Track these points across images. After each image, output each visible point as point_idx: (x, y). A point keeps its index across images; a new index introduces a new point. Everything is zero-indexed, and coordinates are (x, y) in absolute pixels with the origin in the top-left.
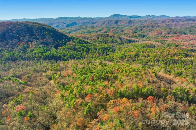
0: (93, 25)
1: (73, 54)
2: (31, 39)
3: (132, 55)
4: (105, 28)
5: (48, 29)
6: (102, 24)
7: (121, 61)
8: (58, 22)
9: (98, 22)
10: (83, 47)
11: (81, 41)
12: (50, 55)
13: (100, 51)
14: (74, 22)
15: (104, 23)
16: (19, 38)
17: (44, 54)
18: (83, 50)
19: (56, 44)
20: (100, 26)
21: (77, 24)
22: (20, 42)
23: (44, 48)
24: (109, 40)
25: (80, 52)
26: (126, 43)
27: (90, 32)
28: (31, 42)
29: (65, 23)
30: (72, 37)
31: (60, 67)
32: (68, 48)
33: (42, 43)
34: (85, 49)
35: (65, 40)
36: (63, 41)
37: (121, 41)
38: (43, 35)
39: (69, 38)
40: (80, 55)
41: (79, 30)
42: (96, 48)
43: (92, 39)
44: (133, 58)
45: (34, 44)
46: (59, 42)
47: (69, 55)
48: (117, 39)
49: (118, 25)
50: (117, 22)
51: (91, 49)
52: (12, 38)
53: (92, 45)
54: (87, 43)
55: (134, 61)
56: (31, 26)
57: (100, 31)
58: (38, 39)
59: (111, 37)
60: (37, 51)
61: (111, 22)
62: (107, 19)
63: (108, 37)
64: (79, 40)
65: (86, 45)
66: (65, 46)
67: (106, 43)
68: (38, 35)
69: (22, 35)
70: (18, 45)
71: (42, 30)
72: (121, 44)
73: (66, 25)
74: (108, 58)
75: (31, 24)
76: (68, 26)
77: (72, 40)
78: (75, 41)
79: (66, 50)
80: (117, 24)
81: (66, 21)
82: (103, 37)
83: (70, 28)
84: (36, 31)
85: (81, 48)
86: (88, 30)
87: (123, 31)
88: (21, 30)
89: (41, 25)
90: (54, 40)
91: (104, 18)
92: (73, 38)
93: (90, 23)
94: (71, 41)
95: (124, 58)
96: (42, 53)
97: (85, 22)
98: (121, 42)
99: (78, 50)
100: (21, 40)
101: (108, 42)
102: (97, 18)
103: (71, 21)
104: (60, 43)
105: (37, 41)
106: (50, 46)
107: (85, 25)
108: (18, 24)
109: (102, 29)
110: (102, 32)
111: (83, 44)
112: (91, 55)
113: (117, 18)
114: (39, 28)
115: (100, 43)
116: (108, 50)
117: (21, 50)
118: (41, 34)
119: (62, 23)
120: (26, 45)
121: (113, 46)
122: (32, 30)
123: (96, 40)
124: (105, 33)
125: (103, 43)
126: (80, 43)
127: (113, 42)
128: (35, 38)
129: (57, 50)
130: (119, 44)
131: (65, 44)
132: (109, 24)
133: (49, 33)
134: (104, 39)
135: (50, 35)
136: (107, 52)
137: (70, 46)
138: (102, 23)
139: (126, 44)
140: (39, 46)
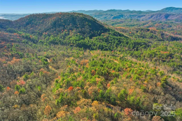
0: (139, 19)
1: (102, 45)
2: (73, 28)
3: (165, 54)
4: (150, 23)
5: (89, 20)
6: (149, 18)
7: (148, 59)
8: (107, 14)
9: (145, 15)
10: (115, 39)
11: (117, 33)
12: (82, 43)
13: (131, 45)
14: (121, 15)
15: (152, 17)
16: (64, 26)
17: (77, 42)
18: (114, 42)
19: (92, 34)
20: (146, 20)
21: (124, 17)
22: (64, 29)
23: (79, 37)
24: (148, 35)
25: (110, 44)
26: (167, 40)
27: (133, 26)
28: (72, 30)
29: (112, 15)
30: (108, 29)
31: (84, 55)
32: (101, 39)
33: (79, 32)
34: (116, 42)
35: (101, 31)
36: (99, 31)
37: (163, 38)
38: (83, 25)
39: (106, 29)
40: (109, 47)
41: (123, 22)
42: (128, 42)
43: (131, 32)
44: (163, 58)
45: (73, 32)
46: (95, 32)
47: (98, 46)
48: (158, 35)
49: (168, 20)
50: (167, 16)
51: (123, 42)
52: (60, 25)
53: (125, 38)
54: (122, 35)
55: (164, 61)
56: (76, 16)
57: (144, 24)
58: (78, 28)
59: (152, 32)
60: (73, 38)
61: (160, 16)
62: (157, 13)
63: (148, 32)
64: (115, 32)
65: (119, 37)
66: (99, 36)
67: (143, 38)
68: (79, 24)
69: (67, 24)
70: (62, 32)
71: (83, 20)
72: (161, 40)
73: (113, 17)
74: (136, 53)
75: (76, 15)
76: (114, 18)
77: (108, 32)
78: (110, 33)
79: (98, 40)
80: (167, 18)
81: (114, 13)
82: (142, 31)
83: (115, 20)
84: (78, 21)
85: (113, 41)
86: (132, 23)
87: (171, 26)
88: (67, 20)
89: (84, 16)
90: (91, 30)
91: (154, 12)
92: (110, 30)
93: (137, 16)
94: (106, 32)
95: (153, 56)
96: (76, 40)
97: (132, 15)
98: (161, 39)
99: (110, 41)
100: (65, 28)
101: (146, 38)
102: (146, 11)
103: (118, 13)
104: (96, 34)
105: (76, 30)
106: (86, 35)
107: (131, 18)
108: (67, 14)
109: (147, 23)
110: (145, 26)
111: (117, 36)
112: (120, 48)
113: (170, 11)
114: (81, 18)
115: (137, 37)
116: (141, 46)
117: (63, 36)
118: (81, 24)
119: (110, 15)
120: (68, 32)
121: (149, 42)
122: (76, 20)
123: (134, 34)
124: (148, 27)
125: (141, 37)
126: (114, 35)
127: (152, 38)
128: (76, 27)
129: (91, 39)
130: (159, 40)
131: (100, 35)
132: (157, 18)
133: (88, 23)
134: (143, 34)
135: (89, 25)
136: (138, 47)
137: (103, 37)
138: (150, 16)
139: (167, 42)
140: (76, 34)
